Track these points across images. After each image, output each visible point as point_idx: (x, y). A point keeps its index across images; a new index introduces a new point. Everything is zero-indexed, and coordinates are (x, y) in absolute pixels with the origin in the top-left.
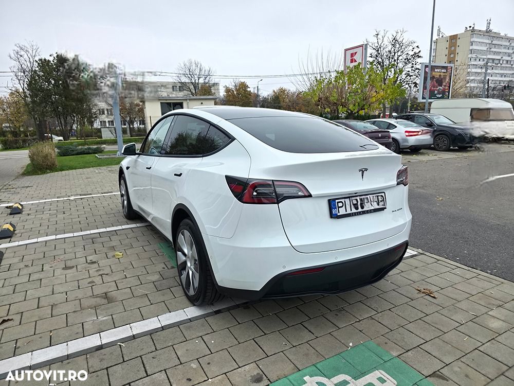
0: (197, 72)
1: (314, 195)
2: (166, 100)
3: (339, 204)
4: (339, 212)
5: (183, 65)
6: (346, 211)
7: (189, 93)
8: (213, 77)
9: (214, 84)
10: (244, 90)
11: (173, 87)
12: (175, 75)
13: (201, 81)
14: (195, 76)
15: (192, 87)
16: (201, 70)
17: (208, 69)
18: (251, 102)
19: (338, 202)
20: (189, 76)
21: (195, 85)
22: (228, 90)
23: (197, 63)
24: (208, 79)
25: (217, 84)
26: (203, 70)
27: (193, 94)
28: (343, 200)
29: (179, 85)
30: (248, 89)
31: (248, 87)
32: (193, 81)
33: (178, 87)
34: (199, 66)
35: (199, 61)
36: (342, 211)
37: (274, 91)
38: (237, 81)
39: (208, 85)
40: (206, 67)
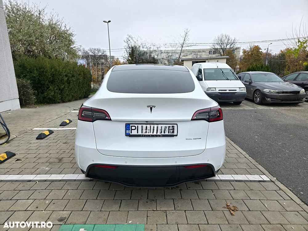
0: (226, 41)
1: (113, 119)
2: (196, 60)
3: (132, 127)
4: (131, 133)
5: (217, 38)
6: (138, 133)
7: (219, 55)
8: (237, 44)
9: (237, 48)
10: (257, 51)
11: (210, 51)
12: (212, 44)
13: (228, 46)
14: (225, 44)
15: (221, 51)
16: (228, 40)
17: (234, 39)
18: (261, 59)
19: (132, 126)
20: (221, 44)
21: (224, 50)
22: (245, 52)
23: (226, 36)
24: (233, 45)
25: (238, 48)
26: (230, 40)
27: (221, 55)
28: (136, 126)
29: (214, 50)
30: (260, 50)
31: (260, 49)
32: (223, 47)
33: (213, 52)
34: (228, 38)
35: (228, 34)
36: (134, 132)
37: (281, 51)
38: (252, 45)
39: (232, 49)
40: (232, 38)
